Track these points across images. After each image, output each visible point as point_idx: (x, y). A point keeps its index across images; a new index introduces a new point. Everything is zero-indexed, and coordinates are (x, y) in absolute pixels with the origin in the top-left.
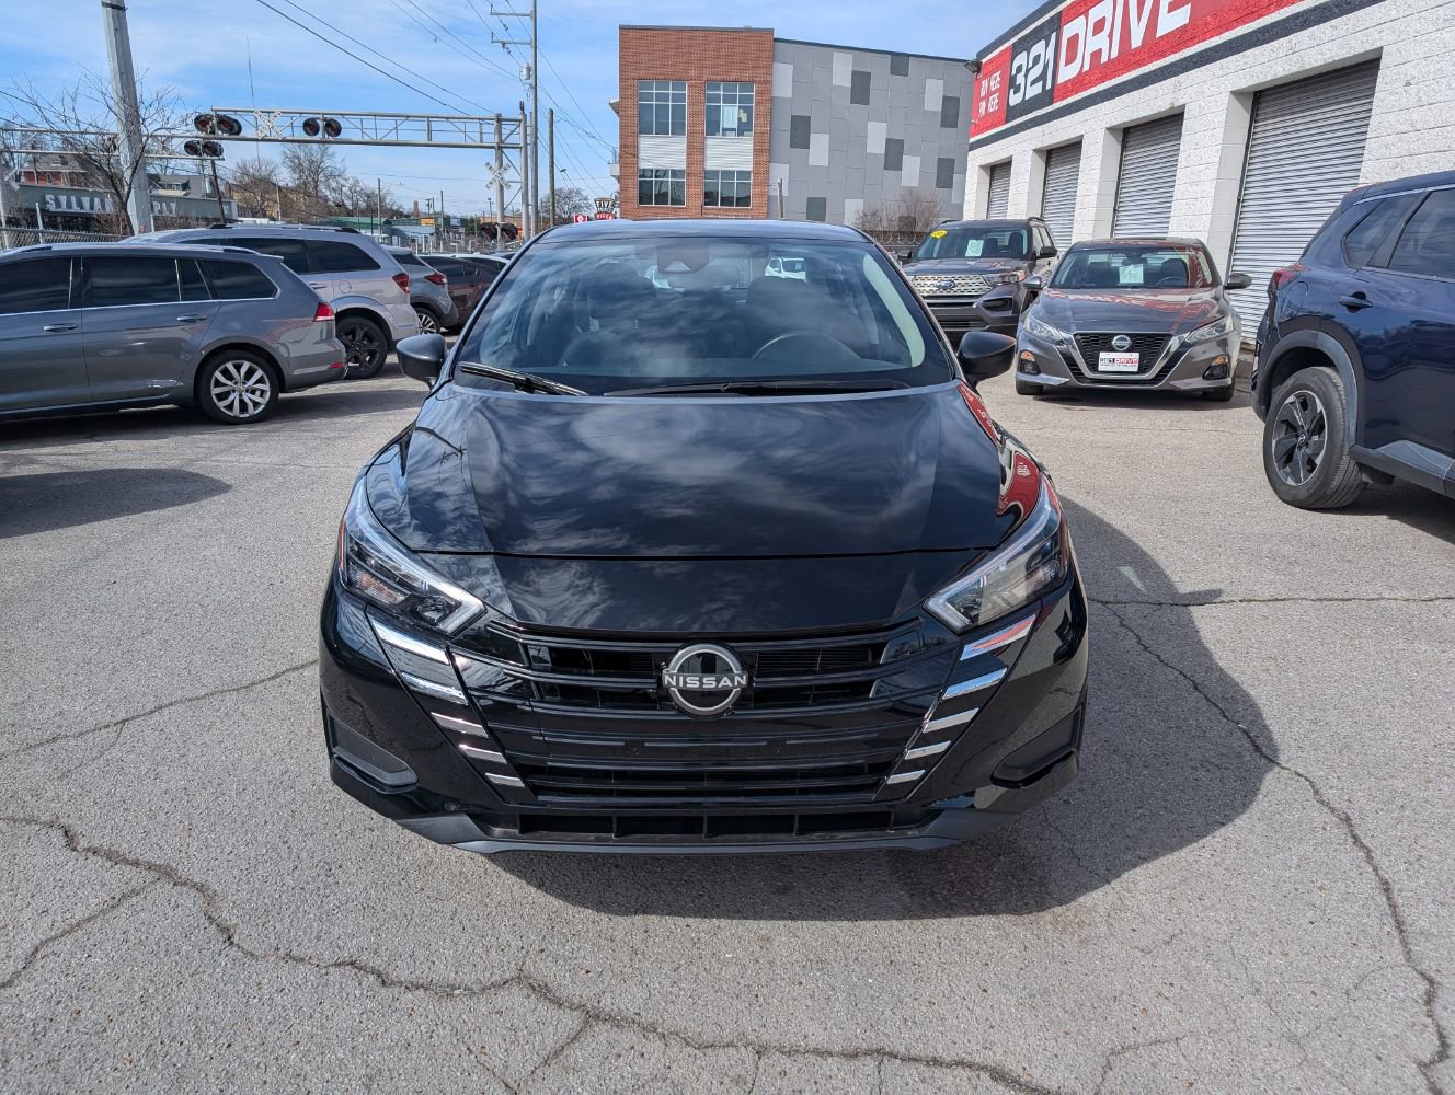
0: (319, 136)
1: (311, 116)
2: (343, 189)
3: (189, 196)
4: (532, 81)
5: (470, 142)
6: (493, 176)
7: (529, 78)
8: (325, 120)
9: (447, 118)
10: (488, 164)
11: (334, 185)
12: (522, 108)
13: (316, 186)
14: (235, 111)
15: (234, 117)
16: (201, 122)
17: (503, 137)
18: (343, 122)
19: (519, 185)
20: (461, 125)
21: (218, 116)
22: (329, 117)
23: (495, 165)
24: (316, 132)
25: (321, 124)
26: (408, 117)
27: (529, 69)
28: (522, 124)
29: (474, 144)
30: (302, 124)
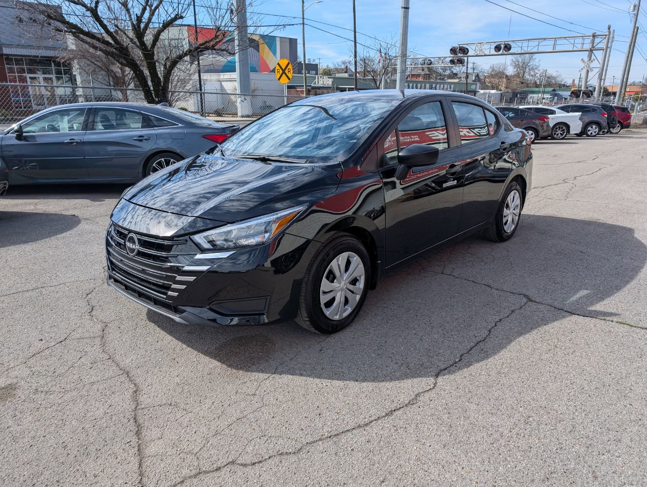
0: (501, 52)
1: (499, 43)
2: (537, 75)
3: (461, 82)
4: (635, 12)
5: (575, 49)
6: (584, 65)
7: (634, 11)
8: (505, 44)
9: (565, 38)
10: (582, 59)
11: (532, 73)
12: (609, 28)
13: (524, 74)
14: (467, 44)
15: (466, 47)
16: (453, 51)
17: (595, 44)
18: (513, 45)
19: (598, 69)
20: (572, 41)
21: (460, 47)
22: (507, 43)
23: (586, 59)
24: (500, 50)
25: (502, 46)
26: (545, 39)
27: (635, 6)
28: (607, 37)
29: (577, 49)
30: (494, 47)
